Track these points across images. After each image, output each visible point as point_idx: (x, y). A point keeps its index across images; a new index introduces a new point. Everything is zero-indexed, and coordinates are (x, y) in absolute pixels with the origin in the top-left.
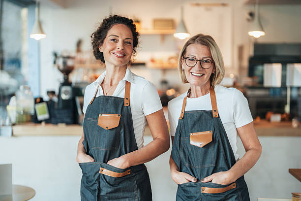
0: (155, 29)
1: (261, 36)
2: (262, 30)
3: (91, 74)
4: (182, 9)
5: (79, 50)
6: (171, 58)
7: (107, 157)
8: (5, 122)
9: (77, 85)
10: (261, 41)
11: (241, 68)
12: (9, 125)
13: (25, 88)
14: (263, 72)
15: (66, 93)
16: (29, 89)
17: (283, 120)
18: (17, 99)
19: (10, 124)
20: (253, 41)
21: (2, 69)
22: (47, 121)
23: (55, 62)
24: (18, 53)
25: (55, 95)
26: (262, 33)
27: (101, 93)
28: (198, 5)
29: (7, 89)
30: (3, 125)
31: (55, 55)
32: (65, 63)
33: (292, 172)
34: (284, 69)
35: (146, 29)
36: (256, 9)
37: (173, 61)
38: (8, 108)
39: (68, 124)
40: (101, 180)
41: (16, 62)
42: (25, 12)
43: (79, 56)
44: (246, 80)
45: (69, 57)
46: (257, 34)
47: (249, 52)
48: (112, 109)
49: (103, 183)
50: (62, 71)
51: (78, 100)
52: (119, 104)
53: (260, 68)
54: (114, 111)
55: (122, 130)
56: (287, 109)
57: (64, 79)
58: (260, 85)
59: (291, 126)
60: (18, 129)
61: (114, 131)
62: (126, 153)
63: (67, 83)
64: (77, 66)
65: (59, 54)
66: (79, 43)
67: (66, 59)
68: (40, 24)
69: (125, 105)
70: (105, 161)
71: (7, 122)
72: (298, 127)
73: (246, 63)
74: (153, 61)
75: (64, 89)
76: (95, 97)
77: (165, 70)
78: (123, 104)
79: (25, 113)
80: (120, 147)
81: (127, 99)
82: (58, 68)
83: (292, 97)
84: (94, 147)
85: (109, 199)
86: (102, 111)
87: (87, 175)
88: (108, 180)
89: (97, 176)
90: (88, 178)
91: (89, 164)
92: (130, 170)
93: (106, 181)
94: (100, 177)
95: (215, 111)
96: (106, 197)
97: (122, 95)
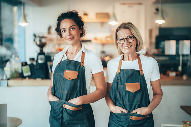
0: (97, 19)
1: (163, 23)
2: (164, 19)
3: (57, 47)
4: (114, 7)
5: (49, 33)
6: (107, 37)
7: (68, 98)
8: (3, 78)
9: (48, 55)
10: (163, 26)
11: (151, 43)
12: (6, 80)
13: (15, 56)
14: (164, 46)
15: (41, 59)
16: (18, 57)
17: (177, 75)
18: (10, 63)
19: (7, 79)
20: (158, 26)
21: (2, 44)
22: (30, 77)
23: (34, 40)
24: (11, 35)
25: (35, 61)
26: (164, 21)
27: (65, 58)
28: (124, 4)
29: (5, 57)
30: (2, 80)
31: (35, 36)
32: (40, 41)
33: (182, 107)
34: (177, 43)
35: (91, 19)
36: (159, 6)
37: (109, 39)
38: (5, 69)
39: (42, 78)
40: (64, 112)
41: (10, 40)
42: (15, 9)
43: (50, 36)
44: (154, 51)
45: (43, 37)
46: (161, 22)
47: (156, 33)
48: (73, 68)
49: (65, 114)
50: (39, 46)
51: (49, 64)
52: (77, 65)
53: (163, 43)
54: (74, 69)
55: (79, 81)
56: (180, 68)
57: (40, 50)
58: (162, 53)
59: (182, 79)
60: (11, 82)
61: (74, 81)
62: (80, 96)
63: (42, 53)
64: (48, 42)
65: (37, 35)
66: (50, 28)
67: (41, 38)
68: (25, 16)
69: (81, 66)
70: (67, 100)
71: (5, 78)
72: (187, 80)
73: (154, 40)
74: (96, 39)
75: (40, 56)
76: (61, 61)
77: (103, 45)
78: (80, 65)
79: (16, 72)
81: (83, 62)
82: (36, 44)
83: (183, 61)
84: (60, 91)
85: (68, 125)
86: (66, 68)
87: (55, 109)
88: (68, 112)
89: (61, 109)
90: (55, 110)
91: (56, 102)
92: (82, 107)
93: (67, 112)
94: (63, 110)
95: (141, 70)
96: (66, 123)
97: (79, 60)
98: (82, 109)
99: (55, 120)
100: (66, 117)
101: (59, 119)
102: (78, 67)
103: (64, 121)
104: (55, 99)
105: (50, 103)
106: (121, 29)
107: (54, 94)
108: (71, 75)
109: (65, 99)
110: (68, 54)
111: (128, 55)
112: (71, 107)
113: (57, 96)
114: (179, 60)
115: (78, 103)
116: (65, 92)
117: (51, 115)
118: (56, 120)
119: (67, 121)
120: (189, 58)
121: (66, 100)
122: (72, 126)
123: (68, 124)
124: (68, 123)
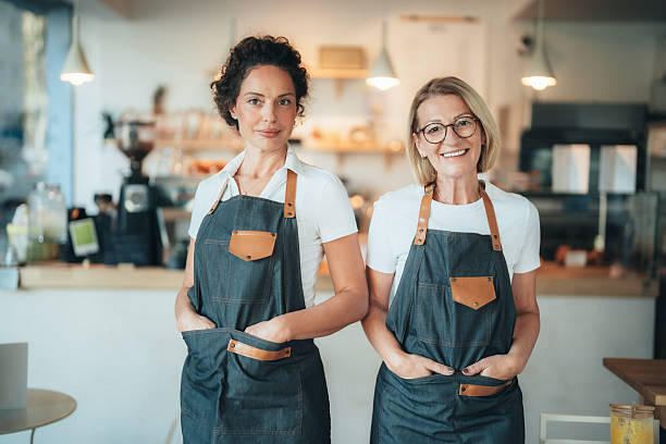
0: (323, 68)
1: (548, 87)
2: (552, 76)
3: (189, 161)
4: (385, 28)
5: (158, 110)
6: (356, 130)
7: (244, 320)
8: (4, 260)
10: (545, 98)
11: (504, 154)
12: (12, 266)
13: (47, 188)
14: (550, 162)
15: (135, 198)
16: (58, 188)
17: (590, 263)
18: (29, 212)
19: (16, 263)
20: (530, 96)
22: (95, 259)
25: (113, 205)
26: (551, 82)
27: (233, 192)
28: (414, 18)
31: (108, 118)
32: (134, 136)
33: (609, 364)
34: (595, 156)
36: (540, 32)
37: (360, 136)
38: (10, 229)
39: (139, 264)
40: (229, 367)
43: (161, 123)
44: (516, 179)
46: (540, 83)
47: (521, 120)
48: (259, 221)
49: (234, 374)
50: (128, 153)
51: (163, 214)
53: (543, 154)
54: (264, 227)
55: (279, 264)
56: (600, 243)
57: (132, 169)
58: (545, 188)
59: (608, 276)
60: (32, 275)
61: (262, 265)
62: (284, 313)
63: (137, 177)
64: (159, 144)
66: (158, 96)
67: (135, 127)
68: (81, 52)
69: (286, 216)
70: (240, 327)
71: (9, 258)
72: (623, 277)
73: (514, 144)
74: (317, 135)
75: (131, 190)
76: (220, 201)
77: (342, 155)
78: (283, 214)
79: (48, 239)
80: (271, 299)
81: (290, 205)
82: (120, 146)
83: (609, 215)
84: (216, 298)
85: (244, 407)
86: (237, 224)
87: (200, 356)
88: (244, 366)
89: (221, 357)
90: (200, 362)
91: (206, 333)
92: (289, 349)
93: (241, 366)
94: (227, 360)
95: (496, 237)
96: (238, 403)
97: (279, 197)
98: (289, 355)
99: (199, 395)
100: (237, 382)
101: (215, 389)
102: (277, 219)
103: (230, 395)
104: (202, 324)
105: (186, 336)
106: (431, 95)
107: (199, 310)
108: (252, 244)
109: (234, 325)
110: (242, 180)
111: (455, 183)
112: (255, 349)
113: (205, 316)
114: (596, 215)
115: (277, 335)
116: (235, 302)
117: (186, 376)
118: (204, 394)
119: (242, 397)
120: (631, 206)
121: (238, 328)
122: (255, 412)
123: (244, 405)
124: (243, 402)
